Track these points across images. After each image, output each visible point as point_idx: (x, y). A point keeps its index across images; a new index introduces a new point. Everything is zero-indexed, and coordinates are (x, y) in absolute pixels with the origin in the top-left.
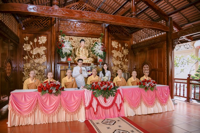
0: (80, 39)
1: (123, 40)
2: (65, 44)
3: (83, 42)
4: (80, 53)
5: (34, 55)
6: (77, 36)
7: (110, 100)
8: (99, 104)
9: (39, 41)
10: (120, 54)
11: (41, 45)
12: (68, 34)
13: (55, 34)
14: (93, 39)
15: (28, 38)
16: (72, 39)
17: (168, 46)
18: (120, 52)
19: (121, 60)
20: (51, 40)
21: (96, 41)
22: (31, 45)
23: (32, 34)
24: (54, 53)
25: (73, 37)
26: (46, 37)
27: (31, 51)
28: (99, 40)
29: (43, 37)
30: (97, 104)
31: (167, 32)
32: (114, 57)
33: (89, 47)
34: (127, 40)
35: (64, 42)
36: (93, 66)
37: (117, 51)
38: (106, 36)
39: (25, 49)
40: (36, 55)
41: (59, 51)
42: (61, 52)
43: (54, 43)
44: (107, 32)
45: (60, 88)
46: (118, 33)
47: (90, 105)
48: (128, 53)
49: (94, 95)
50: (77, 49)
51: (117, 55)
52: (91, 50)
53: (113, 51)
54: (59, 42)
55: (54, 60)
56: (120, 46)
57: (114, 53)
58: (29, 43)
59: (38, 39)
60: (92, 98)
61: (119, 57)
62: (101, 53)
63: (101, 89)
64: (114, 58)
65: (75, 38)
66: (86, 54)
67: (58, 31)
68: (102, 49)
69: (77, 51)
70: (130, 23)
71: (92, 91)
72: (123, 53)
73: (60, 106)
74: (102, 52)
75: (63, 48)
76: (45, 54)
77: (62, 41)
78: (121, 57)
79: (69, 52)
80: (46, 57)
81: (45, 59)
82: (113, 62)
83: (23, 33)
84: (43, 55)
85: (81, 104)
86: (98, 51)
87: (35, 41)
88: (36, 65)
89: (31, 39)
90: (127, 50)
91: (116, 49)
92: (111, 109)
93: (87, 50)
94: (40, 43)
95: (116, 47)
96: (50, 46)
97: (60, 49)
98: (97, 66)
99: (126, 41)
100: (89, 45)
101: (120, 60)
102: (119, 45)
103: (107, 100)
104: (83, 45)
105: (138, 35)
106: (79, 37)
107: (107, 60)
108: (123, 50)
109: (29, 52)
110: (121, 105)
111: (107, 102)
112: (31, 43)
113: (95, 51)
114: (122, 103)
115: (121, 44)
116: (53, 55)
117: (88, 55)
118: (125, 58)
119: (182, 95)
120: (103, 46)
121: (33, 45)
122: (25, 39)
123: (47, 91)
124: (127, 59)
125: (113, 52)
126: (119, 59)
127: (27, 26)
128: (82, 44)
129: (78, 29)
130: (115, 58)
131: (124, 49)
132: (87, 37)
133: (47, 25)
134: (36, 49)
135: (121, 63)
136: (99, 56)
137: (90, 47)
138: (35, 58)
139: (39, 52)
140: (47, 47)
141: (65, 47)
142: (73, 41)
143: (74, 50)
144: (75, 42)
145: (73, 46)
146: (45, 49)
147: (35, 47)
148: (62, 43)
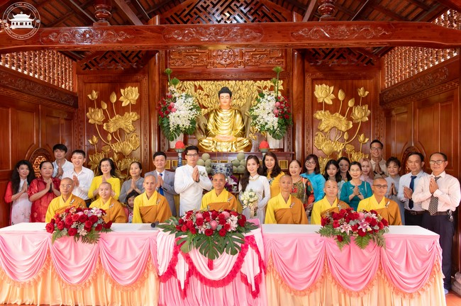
1: (354, 78)
2: (176, 105)
3: (225, 95)
4: (218, 124)
5: (112, 134)
6: (215, 80)
7: (225, 262)
8: (192, 271)
10: (340, 121)
11: (126, 109)
12: (191, 77)
13: (157, 79)
14: (259, 83)
15: (98, 95)
16: (202, 89)
18: (343, 114)
19: (346, 137)
20: (149, 96)
21: (265, 88)
22: (104, 111)
23: (107, 85)
25: (203, 83)
26: (137, 88)
27: (105, 124)
29: (129, 88)
30: (188, 270)
32: (322, 131)
34: (365, 78)
37: (332, 112)
39: (90, 121)
40: (115, 133)
42: (165, 125)
43: (156, 101)
44: (300, 61)
45: (96, 225)
46: (336, 57)
47: (171, 271)
48: (369, 117)
49: (179, 246)
50: (212, 115)
51: (331, 125)
52: (247, 118)
53: (319, 115)
56: (341, 96)
57: (321, 120)
58: (99, 107)
59: (119, 95)
60: (176, 253)
61: (339, 131)
62: (273, 121)
63: (200, 232)
64: (320, 134)
65: (209, 86)
66: (233, 128)
68: (276, 111)
69: (212, 120)
71: (174, 235)
72: (349, 119)
73: (98, 266)
74: (276, 119)
75: (171, 115)
78: (343, 129)
80: (137, 138)
81: (136, 142)
82: (320, 146)
83: (85, 83)
84: (131, 132)
85: (146, 267)
86: (265, 116)
87: (114, 99)
88: (116, 156)
89: (104, 97)
90: (366, 107)
91: (327, 107)
92: (230, 288)
93: (238, 116)
94: (123, 105)
95: (327, 102)
96: (148, 110)
97: (165, 119)
99: (362, 81)
100: (248, 100)
101: (342, 140)
102: (337, 96)
103: (216, 262)
106: (219, 82)
108: (351, 108)
109: (100, 127)
110: (258, 279)
111: (217, 268)
112: (105, 106)
113: (256, 117)
114: (260, 275)
115: (343, 90)
118: (360, 133)
120: (281, 103)
121: (107, 109)
122: (90, 96)
123: (65, 231)
124: (365, 137)
125: (318, 116)
126: (338, 136)
127: (94, 65)
129: (215, 61)
130: (326, 134)
131: (356, 104)
132: (241, 80)
133: (139, 57)
134: (114, 118)
135: (345, 148)
136: (268, 129)
138: (114, 141)
139: (123, 126)
140: (139, 113)
141: (177, 112)
142: (205, 93)
143: (207, 116)
144: (208, 96)
145: (205, 108)
146: (136, 118)
147: (113, 116)
148: (169, 103)
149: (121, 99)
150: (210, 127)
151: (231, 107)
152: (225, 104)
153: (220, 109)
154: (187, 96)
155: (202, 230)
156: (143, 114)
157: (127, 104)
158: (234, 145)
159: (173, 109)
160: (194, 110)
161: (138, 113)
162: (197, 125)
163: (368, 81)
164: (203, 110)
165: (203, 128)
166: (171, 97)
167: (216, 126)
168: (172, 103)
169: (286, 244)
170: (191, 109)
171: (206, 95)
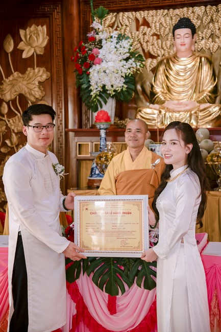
0: (175, 21)
2: (102, 53)
3: (184, 32)
4: (170, 83)
5: (8, 103)
11: (29, 63)
16: (148, 25)
20: (63, 40)
26: (45, 27)
29: (33, 28)
30: (75, 312)
35: (100, 41)
42: (84, 86)
50: (162, 68)
59: (17, 39)
65: (160, 19)
69: (161, 76)
94: (24, 56)
96: (61, 64)
97: (84, 76)
128: (178, 41)
139: (25, 90)
140: (49, 69)
141: (103, 65)
142: (154, 31)
143: (155, 71)
144: (158, 37)
145: (153, 57)
146: (44, 77)
147: (9, 73)
148: (91, 50)
149: (21, 45)
150: (158, 89)
151: (193, 54)
152: (183, 48)
153: (175, 57)
154: (120, 37)
156: (55, 70)
157: (30, 54)
158: (193, 117)
159: (96, 60)
160: (131, 61)
161: (47, 70)
162: (139, 87)
164: (150, 60)
165: (148, 90)
166: (93, 39)
167: (168, 87)
168: (95, 50)
170: (127, 59)
171: (154, 35)
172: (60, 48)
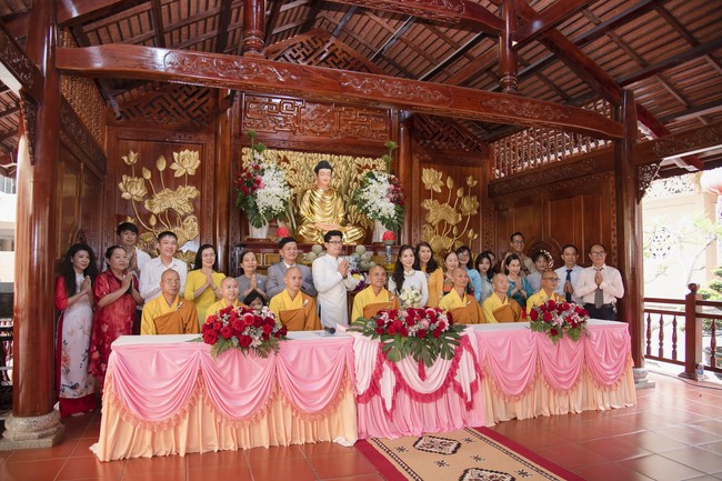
1: (462, 165)
2: (265, 179)
4: (315, 208)
5: (157, 216)
6: (304, 151)
7: (439, 369)
8: (401, 384)
9: (174, 166)
10: (449, 212)
11: (181, 181)
12: (274, 144)
13: (228, 143)
14: (358, 160)
15: (138, 158)
16: (288, 162)
17: (619, 188)
18: (452, 205)
19: (454, 232)
20: (216, 165)
21: (367, 166)
22: (146, 182)
23: (152, 144)
24: (224, 209)
25: (289, 154)
26: (197, 153)
27: (147, 201)
28: (381, 164)
29: (187, 151)
30: (395, 384)
31: (617, 141)
32: (431, 224)
33: (344, 187)
34: (474, 166)
35: (263, 170)
36: (364, 256)
37: (441, 202)
38: (402, 151)
39: (124, 195)
40: (162, 215)
41: (244, 200)
42: (251, 205)
43: (227, 173)
44: (407, 138)
45: (275, 331)
46: (444, 139)
47: (374, 388)
48: (478, 210)
49: (384, 354)
50: (307, 197)
51: (440, 217)
52: (351, 197)
53: (428, 204)
54: (242, 171)
55: (225, 232)
56: (450, 183)
57: (428, 211)
58: (140, 175)
59: (170, 161)
60: (379, 365)
61: (448, 225)
62: (388, 209)
63: (410, 334)
64: (428, 228)
65: (297, 158)
66: (335, 215)
67: (241, 134)
68: (391, 196)
69: (306, 203)
70: (499, 112)
71: (379, 340)
72: (459, 211)
73: (274, 390)
74: (392, 205)
75: (259, 192)
76: (194, 213)
77: (256, 168)
78: (452, 222)
79: (278, 206)
80: (196, 224)
81: (193, 229)
83: (118, 139)
84: (186, 215)
85: (342, 384)
86: (378, 201)
87: (162, 166)
89: (148, 161)
90: (474, 198)
91: (436, 196)
92: (441, 402)
93: (340, 199)
94: (178, 175)
95: (435, 190)
96: (212, 183)
97: (250, 197)
98: (376, 254)
99: (471, 168)
100: (345, 181)
101: (451, 235)
102: (446, 184)
103: (428, 371)
104: (326, 183)
105: (514, 150)
106: (310, 154)
107: (406, 233)
108: (460, 199)
109: (140, 205)
110: (474, 387)
111: (429, 378)
112: (148, 175)
113: (365, 201)
114: (476, 381)
115: (452, 178)
116: (224, 215)
117: (341, 215)
118: (469, 229)
119: (668, 355)
120: (395, 185)
121: (152, 179)
122: (125, 158)
123: (235, 341)
124: (475, 232)
125: (425, 206)
126: (447, 230)
127: (134, 115)
128: (322, 178)
129: (306, 127)
130: (434, 228)
131: (465, 194)
132: (338, 154)
133: (202, 110)
134: (162, 193)
135: (453, 246)
136: (383, 219)
137: (348, 187)
138: (159, 226)
139: (174, 205)
140: (200, 188)
141: (267, 189)
142: (292, 166)
144: (295, 171)
145: (291, 186)
146: (195, 194)
147: (159, 189)
148: (255, 176)
150: (304, 212)
151: (330, 190)
153: (317, 188)
155: (412, 330)
156: (206, 188)
157: (182, 174)
159: (260, 184)
161: (197, 188)
163: (476, 169)
166: (258, 168)
168: (259, 176)
169: (500, 344)
171: (292, 169)
172: (212, 173)
